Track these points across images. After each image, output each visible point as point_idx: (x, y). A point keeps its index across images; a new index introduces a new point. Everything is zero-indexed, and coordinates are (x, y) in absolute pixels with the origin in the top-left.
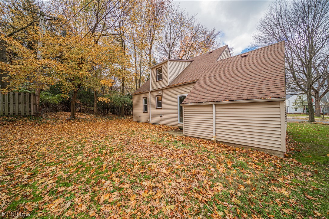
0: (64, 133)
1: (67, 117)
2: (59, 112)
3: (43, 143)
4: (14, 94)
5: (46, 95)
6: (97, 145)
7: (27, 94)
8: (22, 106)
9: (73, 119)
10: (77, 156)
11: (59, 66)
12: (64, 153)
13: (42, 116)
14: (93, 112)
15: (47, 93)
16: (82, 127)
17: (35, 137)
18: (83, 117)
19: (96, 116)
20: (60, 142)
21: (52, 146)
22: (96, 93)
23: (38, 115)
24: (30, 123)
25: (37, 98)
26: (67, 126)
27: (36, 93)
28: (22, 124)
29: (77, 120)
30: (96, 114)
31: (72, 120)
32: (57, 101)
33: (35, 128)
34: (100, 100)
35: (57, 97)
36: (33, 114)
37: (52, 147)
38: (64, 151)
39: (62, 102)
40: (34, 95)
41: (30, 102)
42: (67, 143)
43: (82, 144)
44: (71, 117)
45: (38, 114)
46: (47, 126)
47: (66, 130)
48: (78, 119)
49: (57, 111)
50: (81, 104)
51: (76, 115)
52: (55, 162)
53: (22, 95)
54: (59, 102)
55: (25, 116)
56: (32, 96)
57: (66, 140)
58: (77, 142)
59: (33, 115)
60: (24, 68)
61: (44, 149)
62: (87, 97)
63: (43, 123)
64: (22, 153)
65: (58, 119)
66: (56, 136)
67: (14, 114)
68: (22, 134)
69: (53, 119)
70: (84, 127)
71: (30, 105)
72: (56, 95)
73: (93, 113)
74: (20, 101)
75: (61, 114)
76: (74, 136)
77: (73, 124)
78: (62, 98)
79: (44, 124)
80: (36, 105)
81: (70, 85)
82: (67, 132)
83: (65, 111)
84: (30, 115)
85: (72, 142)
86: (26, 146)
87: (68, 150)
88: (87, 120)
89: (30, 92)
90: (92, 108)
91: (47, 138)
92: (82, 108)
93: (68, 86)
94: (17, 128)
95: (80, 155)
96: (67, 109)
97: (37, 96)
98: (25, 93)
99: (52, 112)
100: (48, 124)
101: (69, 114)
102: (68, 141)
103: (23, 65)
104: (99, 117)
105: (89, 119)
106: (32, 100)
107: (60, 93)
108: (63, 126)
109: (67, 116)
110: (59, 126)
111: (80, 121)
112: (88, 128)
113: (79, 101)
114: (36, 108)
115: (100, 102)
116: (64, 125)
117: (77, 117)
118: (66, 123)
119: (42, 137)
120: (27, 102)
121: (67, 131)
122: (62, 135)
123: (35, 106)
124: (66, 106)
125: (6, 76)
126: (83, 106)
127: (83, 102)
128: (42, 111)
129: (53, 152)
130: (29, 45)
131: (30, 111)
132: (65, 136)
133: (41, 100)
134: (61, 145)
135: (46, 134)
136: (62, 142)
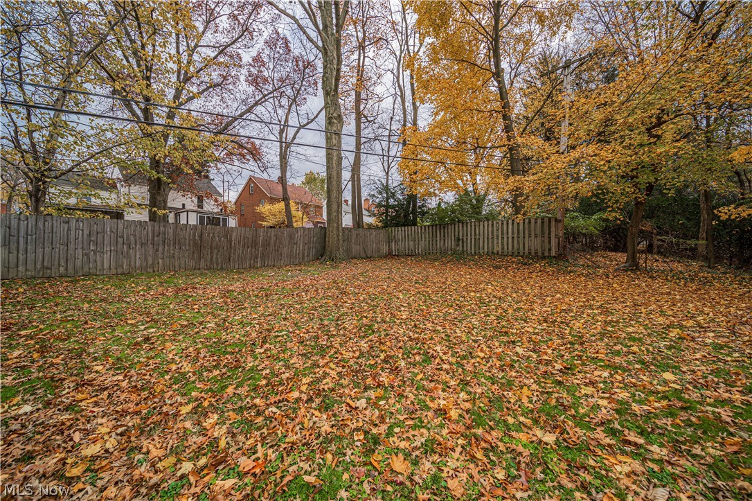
0: (615, 300)
1: (617, 264)
2: (597, 251)
3: (575, 311)
4: (530, 222)
5: (573, 218)
6: (732, 361)
7: (546, 220)
8: (539, 240)
9: (632, 270)
10: (664, 372)
11: (603, 153)
12: (625, 349)
13: (568, 260)
14: (693, 254)
15: (575, 214)
16: (662, 294)
17: (561, 297)
18: (661, 266)
19: (709, 267)
20: (610, 318)
21: (594, 324)
22: (708, 195)
23: (561, 257)
24: (549, 269)
25: (560, 225)
26: (618, 284)
27: (559, 217)
28: (540, 271)
29: (645, 274)
30: (706, 259)
31: (629, 273)
32: (595, 228)
33: (558, 279)
34: (724, 217)
35: (595, 219)
36: (554, 254)
37: (595, 326)
38: (622, 344)
39: (605, 229)
40: (556, 220)
41: (549, 233)
42: (627, 327)
43: (671, 340)
44: (627, 264)
45: (561, 254)
46: (578, 279)
47: (617, 294)
48: (646, 270)
49: (594, 249)
50: (652, 233)
51: (641, 261)
52: (607, 363)
53: (539, 221)
54: (598, 230)
55: (544, 258)
56: (553, 223)
57: (624, 319)
58: (655, 332)
59: (554, 257)
60: (544, 176)
61: (580, 325)
62: (674, 213)
63: (570, 272)
64: (545, 321)
65: (599, 267)
66: (599, 304)
67: (530, 253)
68: (541, 288)
69: (588, 266)
70: (669, 294)
71: (550, 238)
72: (593, 215)
73: (693, 258)
74: (537, 233)
75: (603, 257)
76: (641, 313)
77: (634, 281)
78: (606, 220)
79: (572, 274)
80: (559, 239)
81: (627, 190)
82: (622, 300)
83: (611, 250)
84: (550, 257)
85: (641, 328)
86: (549, 309)
87: (632, 343)
88: (677, 276)
89: (550, 216)
90: (692, 242)
91: (582, 304)
92: (656, 243)
93: (622, 192)
94: (534, 275)
95: (671, 370)
96: (616, 244)
97: (560, 221)
98: (543, 219)
99: (584, 251)
100: (579, 275)
101: (622, 257)
102: (627, 321)
103: (542, 172)
104: (723, 270)
105: (681, 272)
106: (553, 229)
107: (600, 210)
108: (610, 283)
109: (616, 260)
110: (601, 282)
111: (652, 277)
112: (685, 301)
113: (648, 226)
114: (559, 243)
115: (724, 224)
116: (611, 281)
117: (644, 265)
118: (615, 277)
119: (571, 299)
120: (546, 234)
121: (622, 297)
122: (610, 304)
123: (557, 239)
124: (615, 238)
125: (521, 195)
126: (660, 238)
127: (659, 228)
128: (568, 250)
129: (597, 337)
130: (546, 136)
131: (550, 250)
132: (620, 307)
133: (566, 229)
134: (613, 326)
135: (577, 294)
136: (614, 320)
